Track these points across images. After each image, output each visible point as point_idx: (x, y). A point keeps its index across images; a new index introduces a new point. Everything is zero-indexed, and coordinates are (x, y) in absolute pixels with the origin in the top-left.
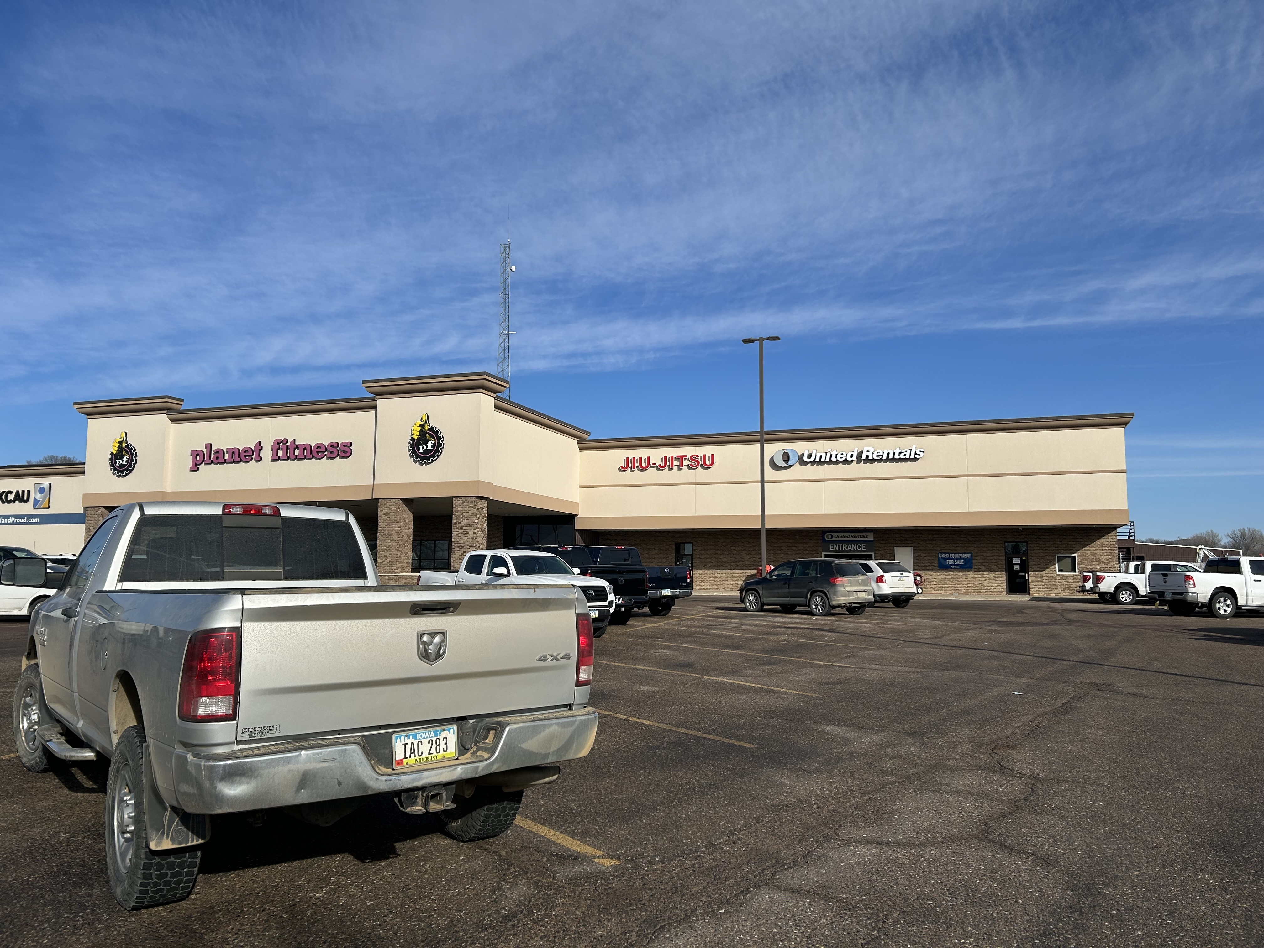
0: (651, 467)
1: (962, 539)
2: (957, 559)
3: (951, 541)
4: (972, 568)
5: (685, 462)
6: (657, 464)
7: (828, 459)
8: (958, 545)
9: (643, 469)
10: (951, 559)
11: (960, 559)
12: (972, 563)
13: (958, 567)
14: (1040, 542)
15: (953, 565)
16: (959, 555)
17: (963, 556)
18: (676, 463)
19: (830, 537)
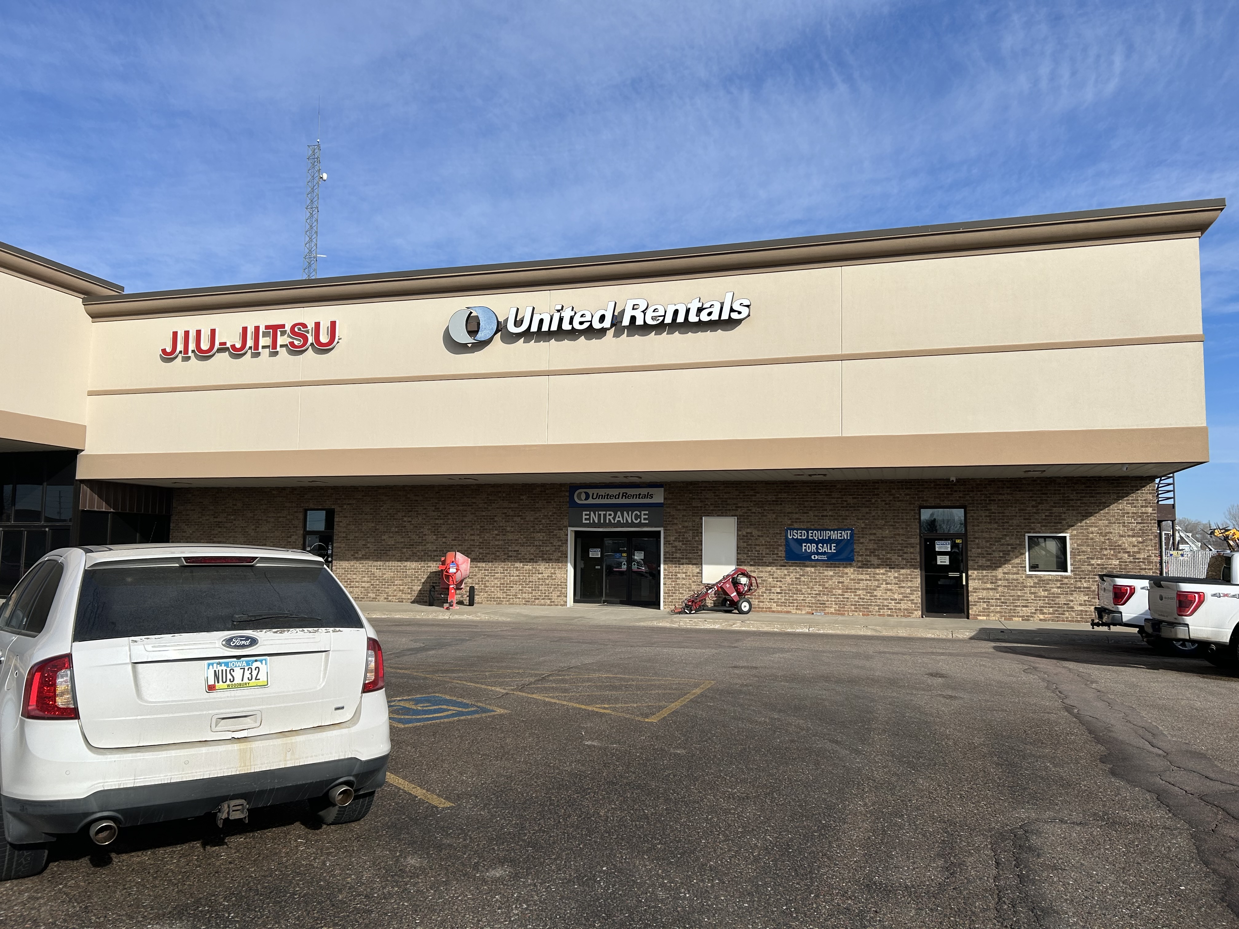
0: (219, 351)
1: (834, 501)
2: (823, 542)
3: (812, 504)
4: (853, 560)
5: (281, 340)
6: (228, 345)
7: (554, 327)
8: (825, 513)
9: (204, 355)
10: (812, 541)
11: (829, 541)
12: (852, 551)
13: (825, 557)
14: (993, 507)
15: (814, 553)
16: (826, 535)
17: (835, 535)
18: (264, 341)
19: (583, 496)
